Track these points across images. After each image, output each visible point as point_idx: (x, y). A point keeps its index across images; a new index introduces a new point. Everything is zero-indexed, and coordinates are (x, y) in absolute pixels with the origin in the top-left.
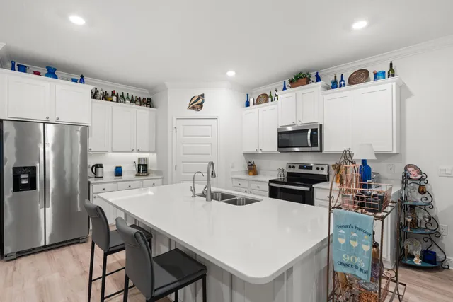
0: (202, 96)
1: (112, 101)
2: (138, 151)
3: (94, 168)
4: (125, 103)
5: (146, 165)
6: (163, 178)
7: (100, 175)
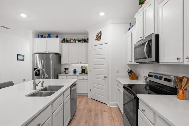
0: (101, 32)
1: (71, 42)
2: (81, 63)
3: (65, 70)
4: (76, 42)
5: (84, 69)
6: (88, 76)
7: (67, 72)
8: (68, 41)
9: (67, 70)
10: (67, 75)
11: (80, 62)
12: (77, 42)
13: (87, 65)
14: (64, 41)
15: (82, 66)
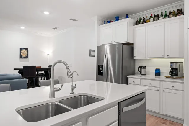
1: (150, 22)
2: (168, 56)
3: (140, 68)
4: (159, 20)
5: (176, 69)
6: (183, 83)
7: (143, 73)
8: (145, 21)
9: (143, 70)
10: (143, 77)
11: (166, 56)
12: (162, 18)
13: (182, 60)
14: (138, 23)
15: (171, 63)
